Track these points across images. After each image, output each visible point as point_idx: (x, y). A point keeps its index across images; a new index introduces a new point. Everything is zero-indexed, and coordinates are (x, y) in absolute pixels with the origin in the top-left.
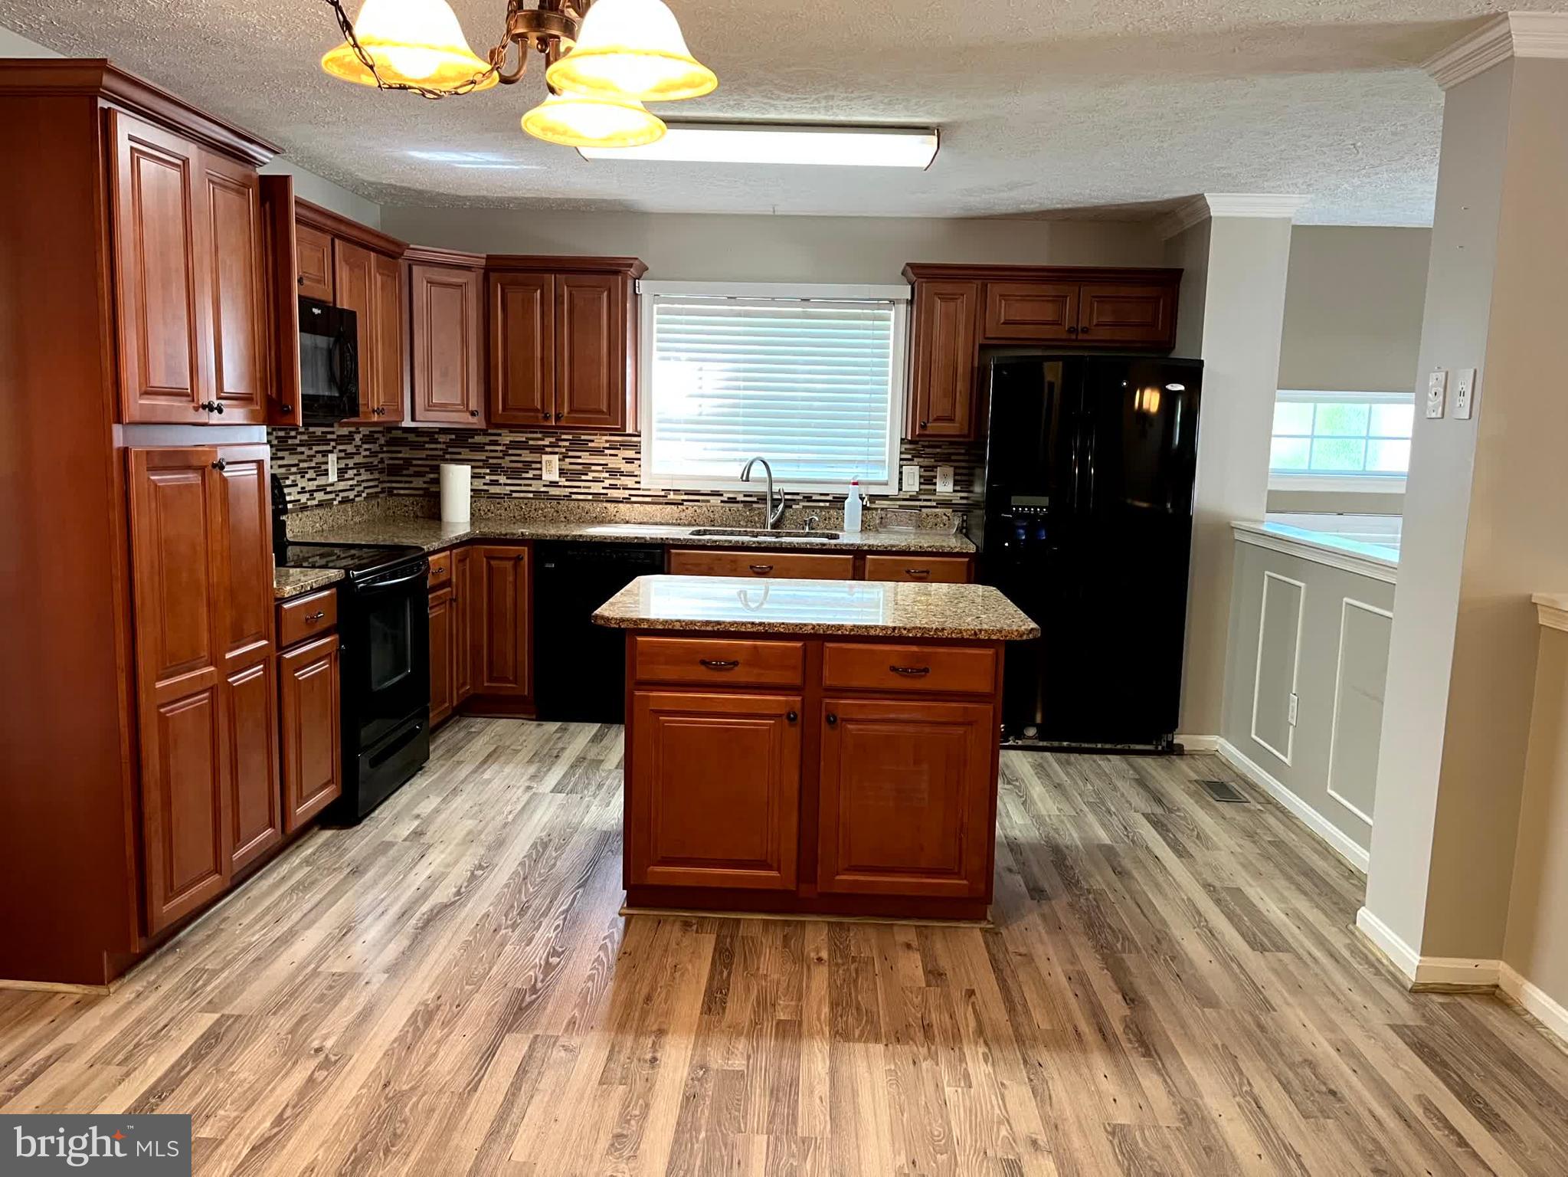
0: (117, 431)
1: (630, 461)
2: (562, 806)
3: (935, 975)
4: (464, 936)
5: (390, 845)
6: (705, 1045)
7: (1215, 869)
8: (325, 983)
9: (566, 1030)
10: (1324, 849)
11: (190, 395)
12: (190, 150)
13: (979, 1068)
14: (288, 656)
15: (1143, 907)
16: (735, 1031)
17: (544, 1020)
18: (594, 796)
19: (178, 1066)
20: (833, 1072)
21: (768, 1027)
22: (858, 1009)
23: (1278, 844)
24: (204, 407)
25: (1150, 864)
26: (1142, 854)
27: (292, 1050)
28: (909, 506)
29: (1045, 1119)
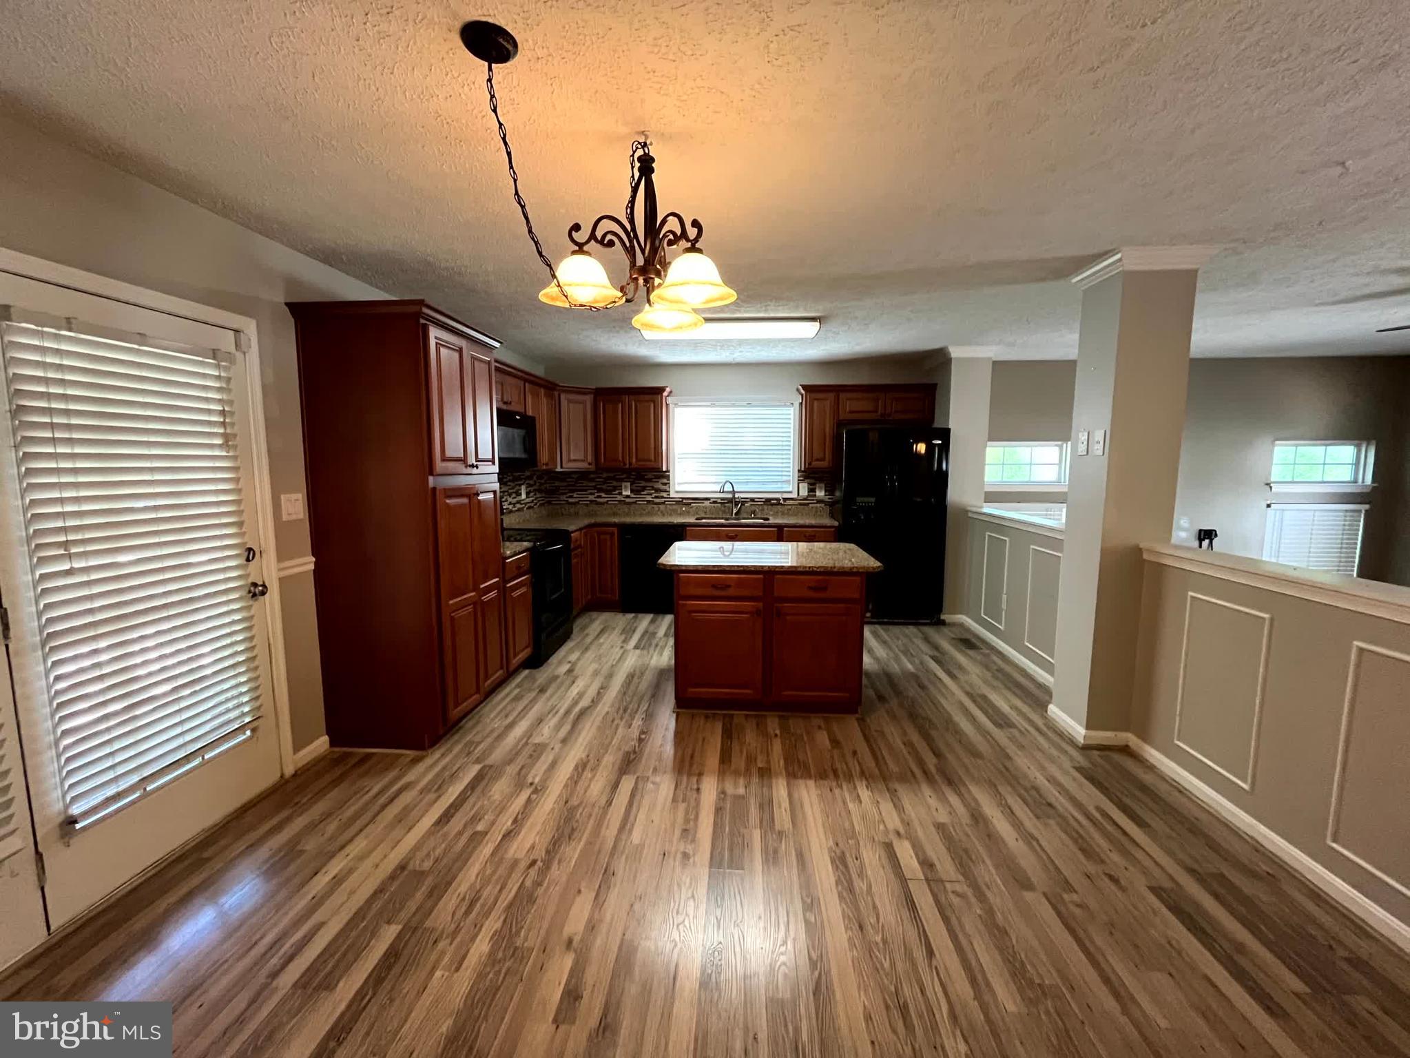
0: (431, 479)
1: (665, 484)
2: (640, 656)
3: (835, 743)
4: (597, 724)
5: (557, 677)
6: (723, 779)
7: (971, 685)
8: (533, 749)
9: (653, 772)
10: (1024, 673)
11: (463, 460)
12: (463, 343)
13: (864, 793)
14: (508, 585)
15: (936, 705)
16: (737, 773)
17: (641, 768)
18: (655, 651)
20: (790, 795)
21: (754, 770)
22: (798, 761)
23: (1000, 670)
24: (470, 466)
25: (938, 682)
26: (932, 677)
27: (520, 782)
28: (803, 504)
29: (902, 821)
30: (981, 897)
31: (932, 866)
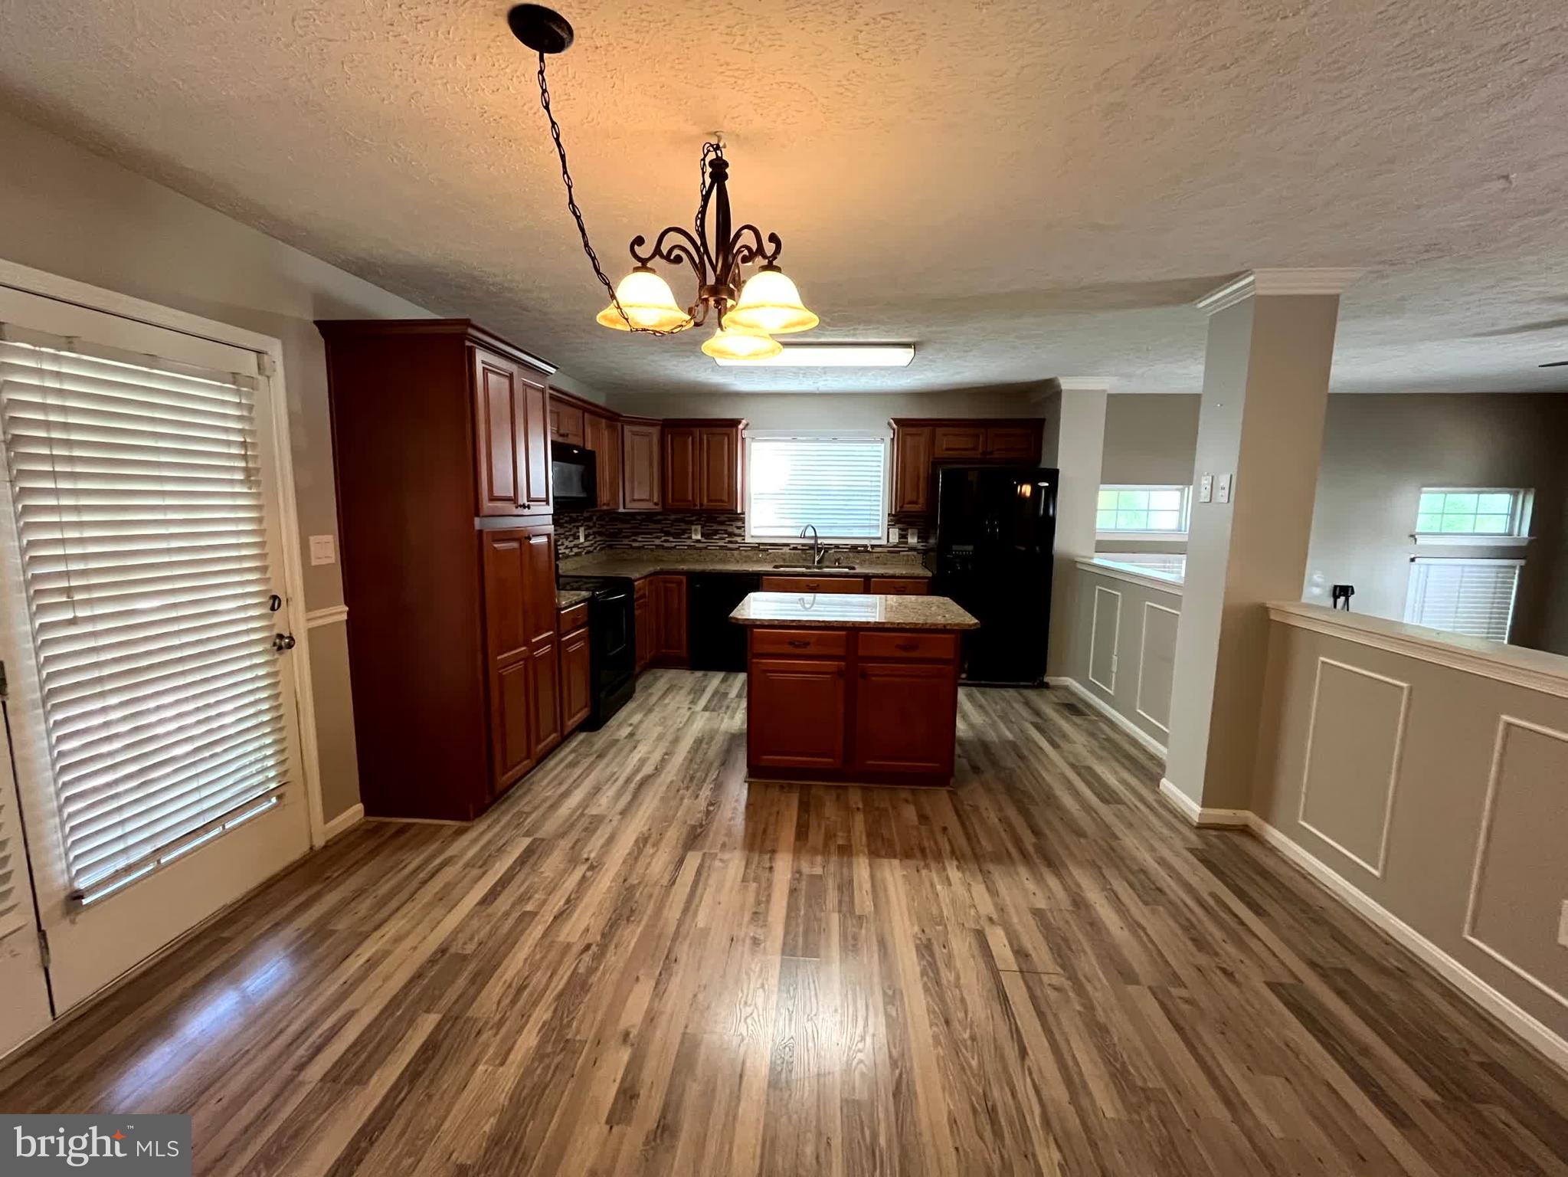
0: (477, 520)
1: (739, 528)
2: (709, 719)
3: (923, 818)
4: (660, 794)
5: (617, 741)
6: (798, 858)
7: (1076, 755)
8: (589, 820)
9: (721, 848)
10: (1134, 742)
11: (514, 500)
12: (513, 368)
13: (954, 874)
14: (564, 639)
15: (1037, 778)
16: (814, 851)
17: (708, 843)
18: (725, 713)
19: (512, 868)
20: (872, 877)
21: (833, 848)
22: (883, 839)
23: (1108, 739)
24: (521, 506)
25: (1038, 752)
26: (1033, 747)
27: (573, 860)
28: (893, 551)
29: (996, 905)
30: (1080, 990)
31: (1027, 956)
